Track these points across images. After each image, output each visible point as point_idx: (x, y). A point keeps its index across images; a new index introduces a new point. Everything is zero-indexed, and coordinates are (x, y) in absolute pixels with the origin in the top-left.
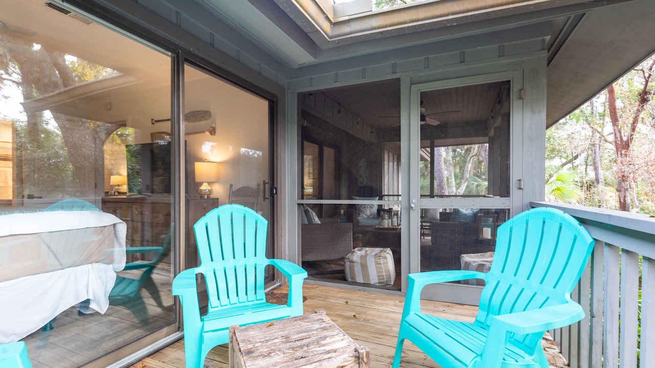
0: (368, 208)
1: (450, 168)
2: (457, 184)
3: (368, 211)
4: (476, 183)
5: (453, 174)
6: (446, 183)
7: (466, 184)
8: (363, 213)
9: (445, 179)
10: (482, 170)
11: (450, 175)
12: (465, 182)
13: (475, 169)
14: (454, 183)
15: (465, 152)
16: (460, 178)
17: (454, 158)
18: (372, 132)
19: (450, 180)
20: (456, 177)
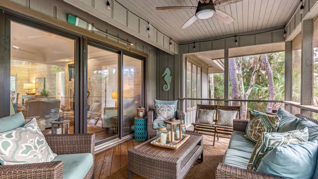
0: (166, 111)
1: (240, 78)
2: (245, 89)
3: (166, 114)
4: (258, 88)
5: (243, 83)
6: (238, 88)
7: (251, 89)
8: (161, 115)
9: (238, 86)
10: (260, 81)
11: (241, 83)
12: (250, 88)
13: (256, 80)
14: (243, 88)
15: (250, 70)
16: (247, 85)
17: (243, 73)
18: (171, 44)
19: (241, 87)
20: (244, 85)
